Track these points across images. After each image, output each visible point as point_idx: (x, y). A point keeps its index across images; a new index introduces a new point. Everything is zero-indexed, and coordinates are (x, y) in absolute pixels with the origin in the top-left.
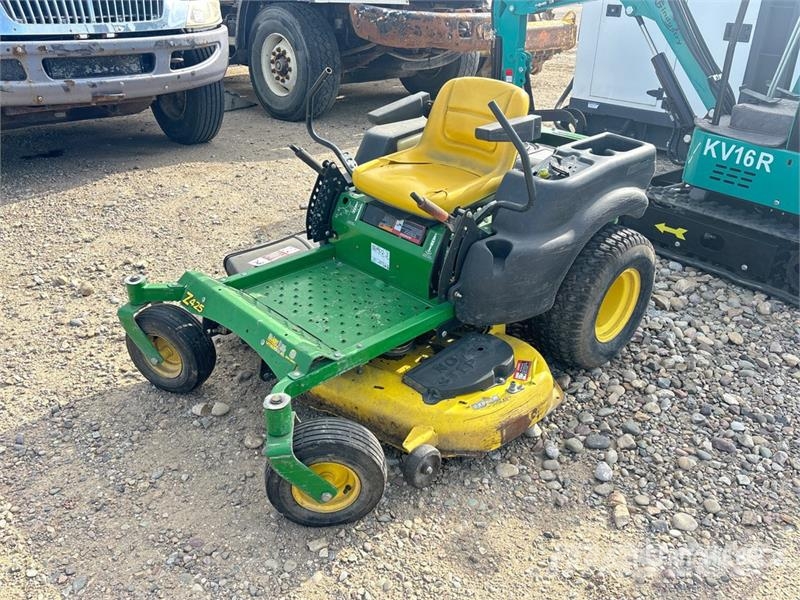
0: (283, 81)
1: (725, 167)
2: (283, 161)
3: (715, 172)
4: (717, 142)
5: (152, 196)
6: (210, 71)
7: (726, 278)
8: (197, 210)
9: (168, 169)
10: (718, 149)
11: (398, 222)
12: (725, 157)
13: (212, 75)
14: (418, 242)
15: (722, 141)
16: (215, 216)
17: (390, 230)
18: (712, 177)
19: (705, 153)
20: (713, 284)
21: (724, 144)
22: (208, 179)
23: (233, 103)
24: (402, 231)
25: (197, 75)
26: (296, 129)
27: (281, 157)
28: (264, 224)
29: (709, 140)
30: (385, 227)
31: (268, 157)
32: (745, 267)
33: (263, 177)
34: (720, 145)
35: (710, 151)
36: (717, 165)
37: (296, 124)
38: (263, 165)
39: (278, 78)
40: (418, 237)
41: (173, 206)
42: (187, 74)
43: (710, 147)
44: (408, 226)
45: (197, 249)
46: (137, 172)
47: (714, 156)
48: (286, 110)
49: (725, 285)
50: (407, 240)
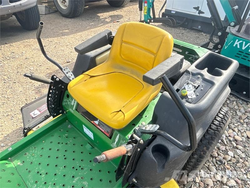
0: (64, 3)
1: (243, 52)
2: (63, 37)
3: (238, 54)
4: (241, 41)
5: (8, 58)
6: (28, 3)
7: (235, 96)
8: (25, 65)
9: (18, 43)
10: (241, 45)
12: (244, 48)
13: (30, 4)
14: (108, 135)
15: (244, 41)
16: (32, 68)
17: (92, 122)
18: (236, 56)
19: (234, 46)
20: (231, 99)
21: (244, 43)
22: (33, 48)
23: (49, 11)
24: (99, 125)
25: (22, 5)
26: (70, 22)
27: (63, 36)
28: (51, 71)
29: (237, 40)
31: (58, 36)
32: (245, 93)
33: (54, 46)
34: (243, 42)
35: (237, 45)
36: (239, 51)
37: (71, 19)
38: (55, 40)
39: (62, 2)
40: (108, 132)
41: (16, 63)
42: (18, 5)
43: (237, 43)
44: (102, 123)
45: (21, 89)
46: (6, 45)
47: (238, 47)
48: (67, 14)
49: (236, 100)
50: (102, 132)
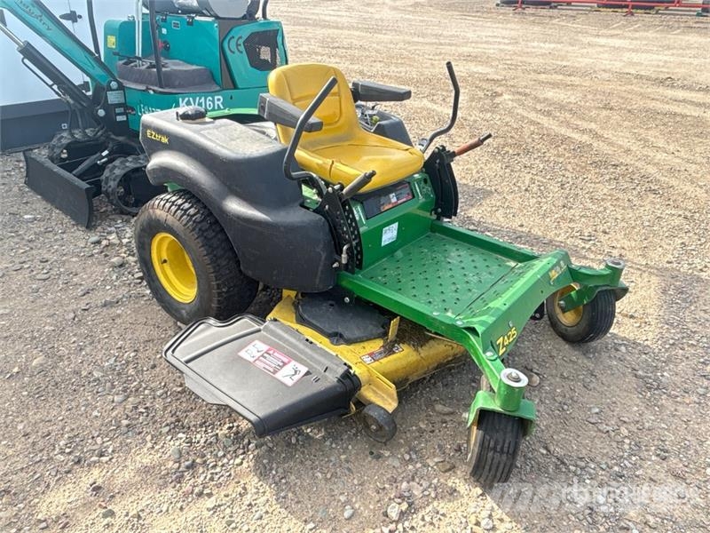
4: (187, 99)
11: (391, 196)
14: (410, 197)
15: (189, 97)
17: (391, 206)
21: (191, 99)
24: (398, 199)
29: (180, 100)
30: (387, 208)
40: (408, 194)
43: (183, 104)
44: (398, 192)
